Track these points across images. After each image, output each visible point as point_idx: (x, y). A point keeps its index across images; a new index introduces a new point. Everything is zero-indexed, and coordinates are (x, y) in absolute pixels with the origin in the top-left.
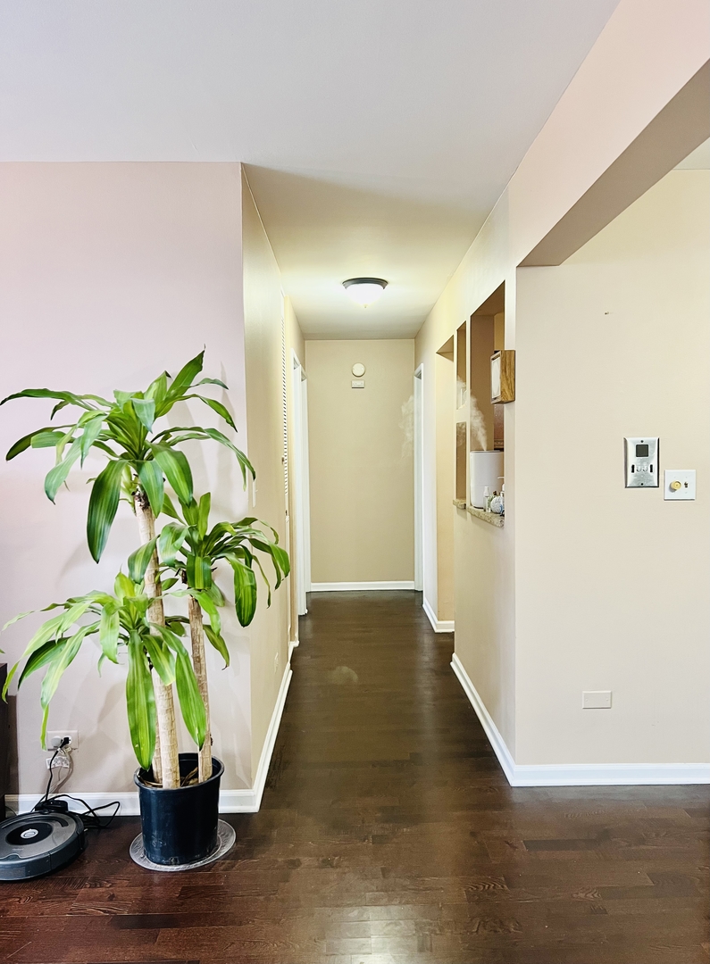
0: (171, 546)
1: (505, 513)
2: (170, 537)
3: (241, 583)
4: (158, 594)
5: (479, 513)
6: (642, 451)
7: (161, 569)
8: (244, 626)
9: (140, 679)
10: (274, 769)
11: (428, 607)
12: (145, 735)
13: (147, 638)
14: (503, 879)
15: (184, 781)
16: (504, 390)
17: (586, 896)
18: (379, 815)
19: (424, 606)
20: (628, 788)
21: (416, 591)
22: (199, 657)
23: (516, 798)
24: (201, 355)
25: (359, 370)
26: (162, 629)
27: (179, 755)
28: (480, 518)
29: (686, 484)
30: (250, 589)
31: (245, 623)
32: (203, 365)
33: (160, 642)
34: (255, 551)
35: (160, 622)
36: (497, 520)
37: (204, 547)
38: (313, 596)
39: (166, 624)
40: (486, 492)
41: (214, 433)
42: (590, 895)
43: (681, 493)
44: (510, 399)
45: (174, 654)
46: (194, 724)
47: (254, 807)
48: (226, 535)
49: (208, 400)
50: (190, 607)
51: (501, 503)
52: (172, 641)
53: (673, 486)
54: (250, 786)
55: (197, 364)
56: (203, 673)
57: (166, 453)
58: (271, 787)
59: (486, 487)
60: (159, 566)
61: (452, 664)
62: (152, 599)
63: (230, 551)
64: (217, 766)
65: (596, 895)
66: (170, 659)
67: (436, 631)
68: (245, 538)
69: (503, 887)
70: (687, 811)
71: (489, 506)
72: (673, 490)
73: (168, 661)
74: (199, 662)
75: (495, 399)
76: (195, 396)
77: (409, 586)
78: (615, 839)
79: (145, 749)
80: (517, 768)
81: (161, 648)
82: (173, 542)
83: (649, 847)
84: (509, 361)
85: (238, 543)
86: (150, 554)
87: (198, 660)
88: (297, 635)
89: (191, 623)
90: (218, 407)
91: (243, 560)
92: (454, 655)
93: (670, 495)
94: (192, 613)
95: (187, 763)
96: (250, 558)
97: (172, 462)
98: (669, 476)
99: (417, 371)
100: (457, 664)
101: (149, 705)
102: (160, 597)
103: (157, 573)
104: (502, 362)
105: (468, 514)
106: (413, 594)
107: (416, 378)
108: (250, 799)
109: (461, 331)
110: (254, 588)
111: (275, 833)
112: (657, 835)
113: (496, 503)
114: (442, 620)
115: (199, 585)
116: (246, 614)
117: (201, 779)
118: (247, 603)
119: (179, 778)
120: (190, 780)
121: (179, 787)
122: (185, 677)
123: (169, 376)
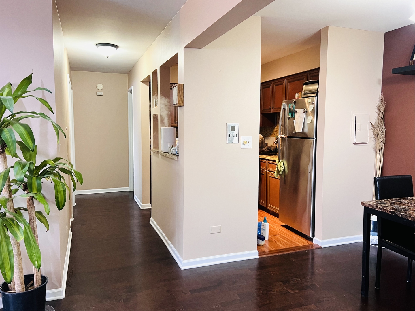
0: (20, 172)
1: (179, 155)
2: (20, 167)
3: (58, 189)
4: (10, 196)
5: (166, 155)
6: (233, 128)
7: (12, 184)
8: (59, 209)
9: (3, 239)
10: (70, 277)
11: (137, 198)
12: (8, 267)
13: (5, 219)
14: (182, 306)
15: (27, 288)
16: (179, 101)
17: (216, 307)
18: (125, 290)
19: (134, 198)
20: (227, 264)
21: (129, 192)
22: (33, 227)
23: (183, 274)
24: (31, 75)
25: (100, 86)
26: (13, 214)
27: (24, 276)
28: (167, 157)
29: (249, 142)
30: (62, 192)
31: (60, 208)
32: (32, 80)
33: (13, 220)
34: (62, 174)
35: (12, 210)
36: (175, 157)
37: (35, 172)
38: (77, 197)
39: (15, 212)
40: (169, 145)
41: (42, 115)
42: (217, 306)
43: (247, 145)
44: (182, 105)
45: (22, 226)
46: (35, 259)
47: (63, 296)
48: (48, 166)
49: (39, 98)
50: (28, 202)
51: (176, 150)
52: (21, 219)
53: (244, 143)
54: (60, 286)
55: (28, 80)
56: (36, 235)
57: (18, 124)
58: (70, 286)
59: (169, 143)
60: (10, 182)
61: (150, 222)
62: (8, 199)
63: (50, 174)
64: (44, 279)
65: (219, 306)
66: (20, 228)
67: (141, 208)
68: (57, 167)
69: (182, 310)
70: (250, 269)
71: (170, 151)
72: (244, 144)
73: (19, 229)
74: (34, 229)
75: (175, 104)
76: (31, 96)
77: (126, 189)
78: (224, 284)
79: (8, 274)
80: (184, 262)
81: (14, 223)
82: (21, 170)
83: (236, 285)
84: (181, 88)
85: (54, 170)
86: (6, 177)
87: (33, 228)
88: (72, 215)
89: (29, 210)
90: (44, 102)
91: (58, 178)
92: (151, 218)
93: (243, 146)
94: (29, 205)
95: (28, 279)
96: (60, 177)
97: (22, 129)
98: (243, 139)
99: (130, 89)
100: (153, 222)
101: (9, 252)
102: (12, 198)
103: (9, 186)
104: (178, 88)
105: (160, 155)
106: (128, 193)
107: (129, 93)
108: (60, 293)
109: (155, 73)
110: (65, 191)
111: (75, 306)
112: (239, 280)
113: (174, 150)
114: (144, 203)
115: (35, 190)
116: (61, 204)
117: (36, 286)
118: (61, 198)
119: (24, 287)
120: (29, 287)
121: (25, 291)
122: (29, 237)
123: (11, 85)
